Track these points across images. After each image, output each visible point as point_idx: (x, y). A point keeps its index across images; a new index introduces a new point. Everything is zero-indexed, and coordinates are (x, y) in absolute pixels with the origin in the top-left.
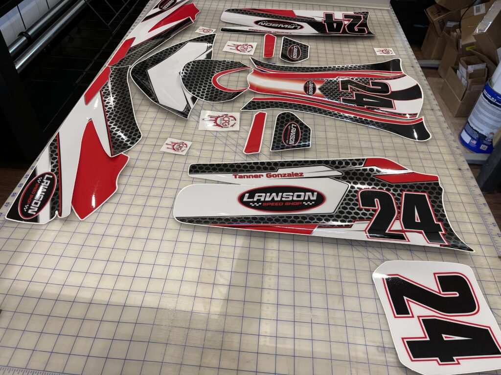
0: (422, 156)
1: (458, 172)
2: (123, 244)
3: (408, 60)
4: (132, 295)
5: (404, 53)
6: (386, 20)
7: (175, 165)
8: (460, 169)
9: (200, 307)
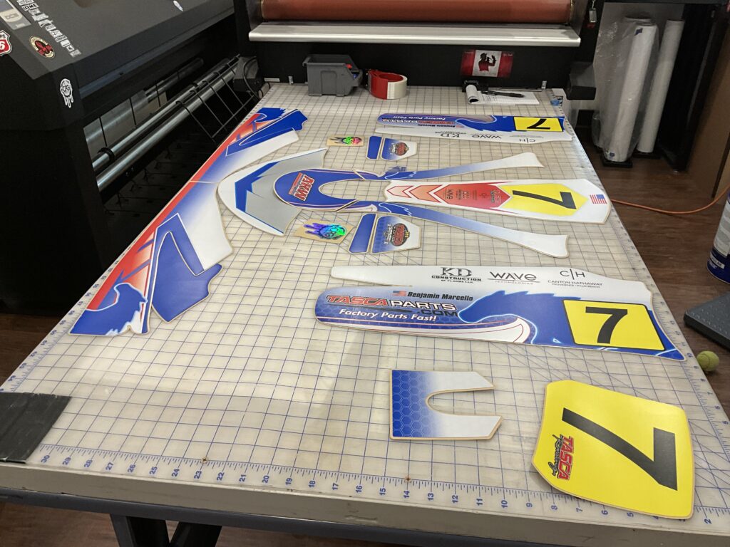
0: (586, 255)
2: (213, 339)
3: (577, 161)
5: (573, 153)
7: (276, 266)
9: (300, 396)
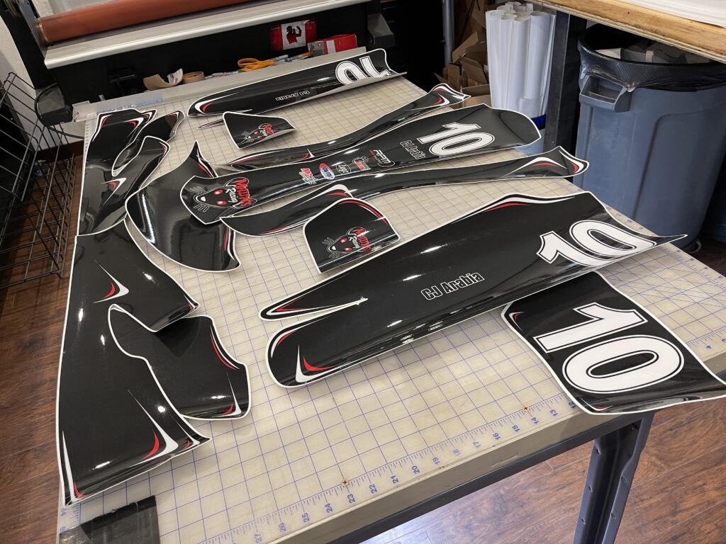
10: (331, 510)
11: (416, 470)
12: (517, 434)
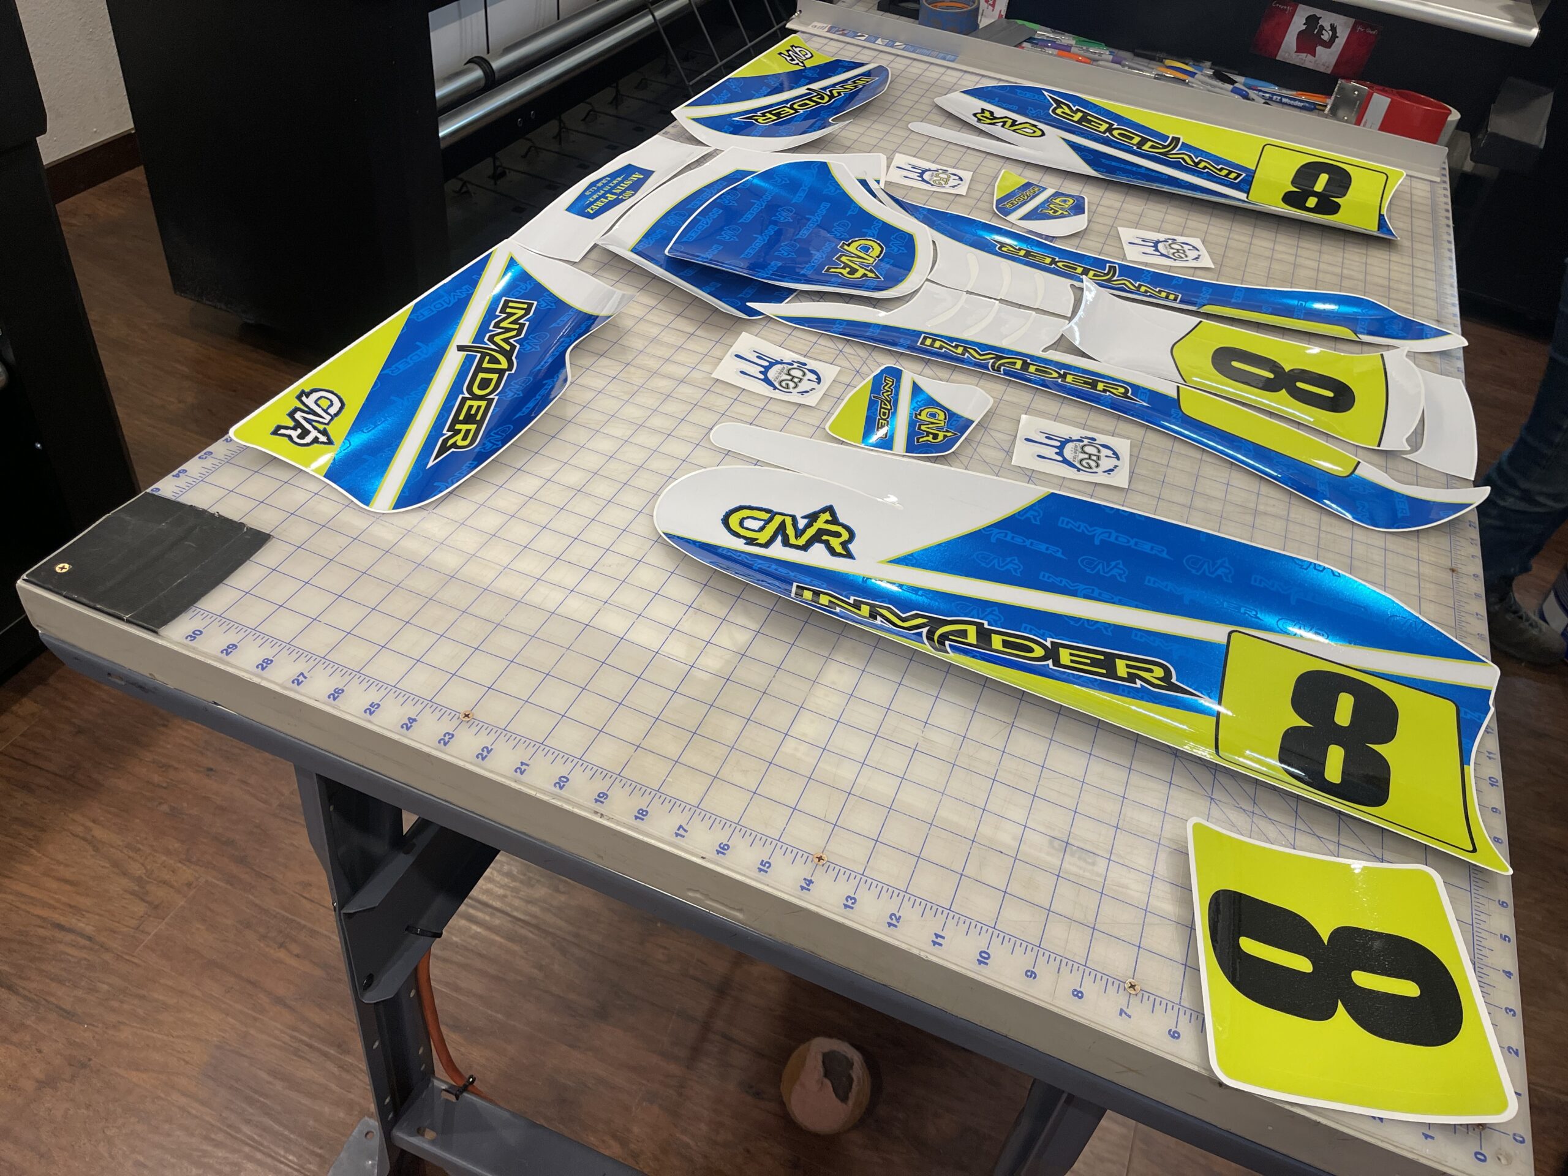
1: (1447, 577)
4: (542, 590)
6: (1415, 199)
8: (1453, 570)
10: (408, 729)
11: (562, 782)
12: (756, 874)
